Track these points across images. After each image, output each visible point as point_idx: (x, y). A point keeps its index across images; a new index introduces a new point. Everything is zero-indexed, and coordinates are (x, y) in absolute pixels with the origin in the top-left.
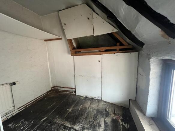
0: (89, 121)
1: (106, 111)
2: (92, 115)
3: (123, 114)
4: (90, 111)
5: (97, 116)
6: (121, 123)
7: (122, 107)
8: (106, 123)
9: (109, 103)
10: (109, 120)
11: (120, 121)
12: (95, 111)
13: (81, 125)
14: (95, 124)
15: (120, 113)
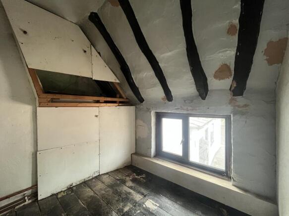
0: (117, 201)
1: (117, 179)
2: (110, 194)
3: (133, 171)
4: (103, 194)
5: (117, 191)
6: (139, 177)
7: (126, 167)
8: (131, 188)
9: (111, 172)
10: (130, 184)
11: (136, 177)
12: (108, 189)
13: (113, 212)
14: (125, 196)
15: (130, 172)
